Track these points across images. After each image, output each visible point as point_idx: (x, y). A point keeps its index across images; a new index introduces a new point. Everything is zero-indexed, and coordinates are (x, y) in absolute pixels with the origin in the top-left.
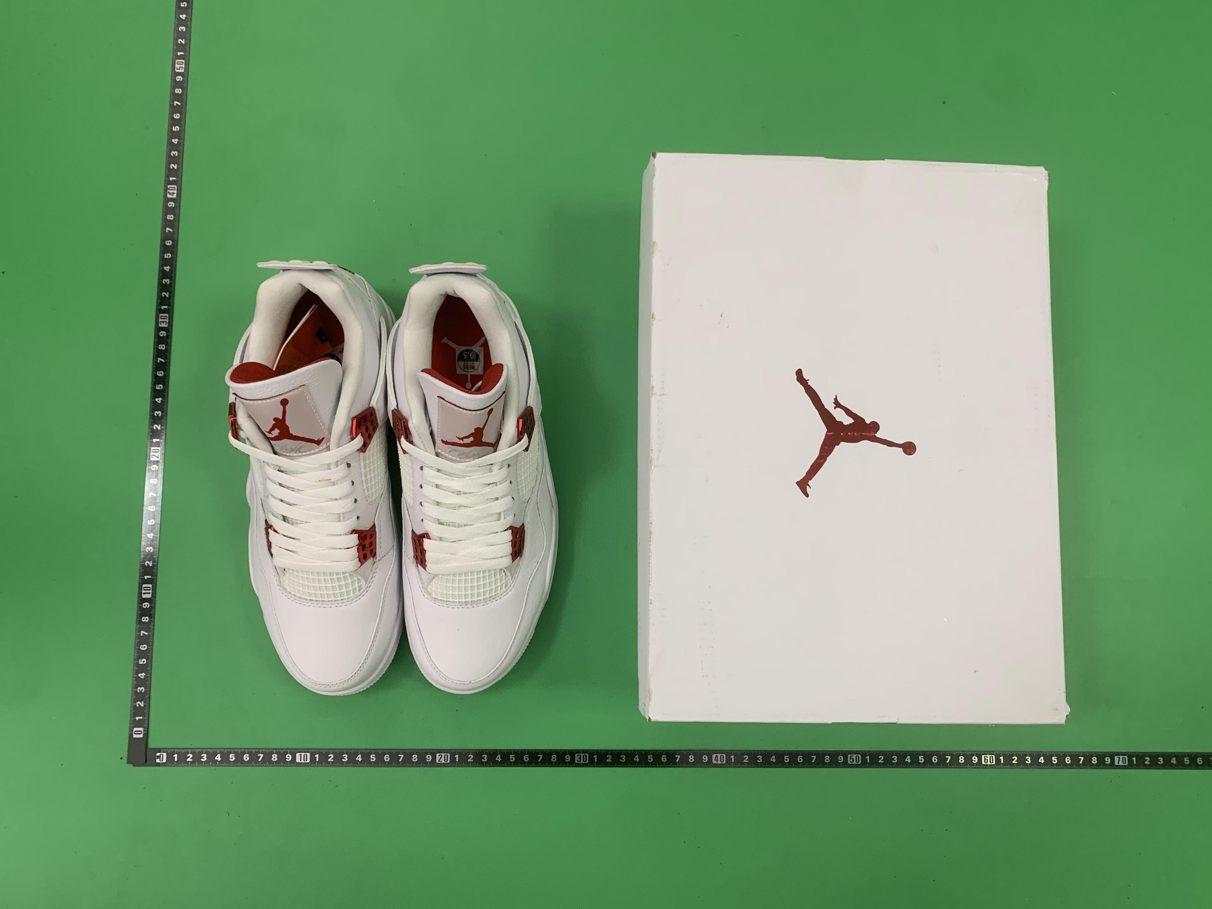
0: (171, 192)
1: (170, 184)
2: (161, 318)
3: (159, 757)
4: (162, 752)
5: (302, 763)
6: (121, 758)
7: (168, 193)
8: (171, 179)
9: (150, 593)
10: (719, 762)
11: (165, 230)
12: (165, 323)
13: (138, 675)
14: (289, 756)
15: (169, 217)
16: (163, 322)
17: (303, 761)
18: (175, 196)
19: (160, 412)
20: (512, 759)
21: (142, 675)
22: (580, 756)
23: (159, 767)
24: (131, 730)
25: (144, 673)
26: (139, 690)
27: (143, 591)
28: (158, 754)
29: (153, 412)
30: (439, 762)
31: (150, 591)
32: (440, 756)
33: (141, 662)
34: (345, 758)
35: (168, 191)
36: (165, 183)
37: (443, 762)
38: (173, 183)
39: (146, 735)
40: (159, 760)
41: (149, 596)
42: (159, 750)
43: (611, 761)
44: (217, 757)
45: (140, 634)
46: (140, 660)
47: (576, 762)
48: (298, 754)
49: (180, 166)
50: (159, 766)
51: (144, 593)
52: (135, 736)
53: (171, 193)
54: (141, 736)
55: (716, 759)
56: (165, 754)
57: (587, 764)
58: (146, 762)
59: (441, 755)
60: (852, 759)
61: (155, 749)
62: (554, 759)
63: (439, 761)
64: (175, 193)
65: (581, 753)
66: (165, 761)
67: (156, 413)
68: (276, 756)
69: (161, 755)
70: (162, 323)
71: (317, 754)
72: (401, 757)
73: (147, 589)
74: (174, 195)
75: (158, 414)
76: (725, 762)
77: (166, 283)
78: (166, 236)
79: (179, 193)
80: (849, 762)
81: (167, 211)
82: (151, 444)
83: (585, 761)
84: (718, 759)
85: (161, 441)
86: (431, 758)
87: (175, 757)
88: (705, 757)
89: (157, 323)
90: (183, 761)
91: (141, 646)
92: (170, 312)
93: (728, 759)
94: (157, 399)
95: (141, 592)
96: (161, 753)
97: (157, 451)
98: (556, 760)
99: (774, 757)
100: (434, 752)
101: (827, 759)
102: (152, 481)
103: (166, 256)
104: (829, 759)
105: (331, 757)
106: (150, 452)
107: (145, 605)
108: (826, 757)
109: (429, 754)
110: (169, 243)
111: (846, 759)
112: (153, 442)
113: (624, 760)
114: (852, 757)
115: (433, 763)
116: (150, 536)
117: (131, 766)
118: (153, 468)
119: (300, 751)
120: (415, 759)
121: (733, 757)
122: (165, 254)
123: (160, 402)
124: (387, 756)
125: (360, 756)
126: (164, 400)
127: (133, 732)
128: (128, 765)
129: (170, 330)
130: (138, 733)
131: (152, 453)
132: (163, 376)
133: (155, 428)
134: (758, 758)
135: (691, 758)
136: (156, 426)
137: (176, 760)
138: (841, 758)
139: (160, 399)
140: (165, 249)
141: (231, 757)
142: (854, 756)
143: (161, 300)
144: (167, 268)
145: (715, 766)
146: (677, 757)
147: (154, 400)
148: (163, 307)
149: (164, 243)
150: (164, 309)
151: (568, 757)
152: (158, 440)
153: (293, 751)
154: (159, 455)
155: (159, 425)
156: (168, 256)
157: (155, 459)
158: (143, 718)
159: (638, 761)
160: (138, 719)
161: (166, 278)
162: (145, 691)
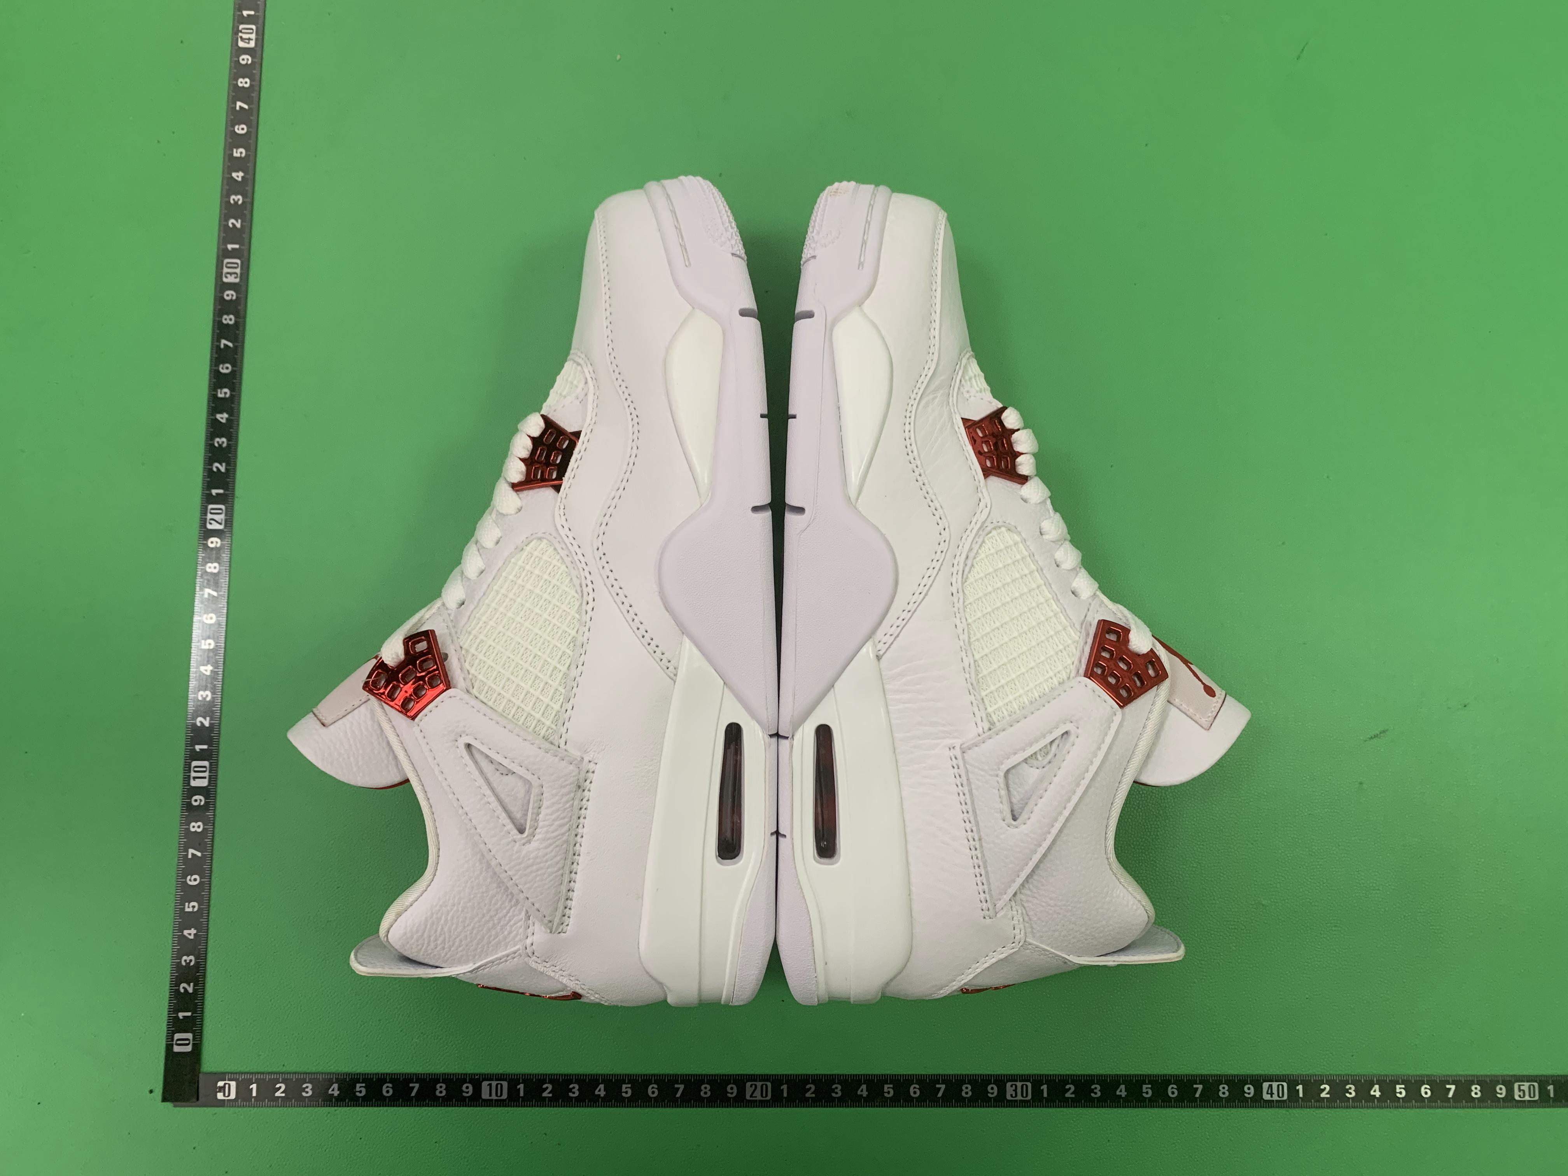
0: (245, 36)
1: (242, 23)
2: (227, 267)
3: (222, 1089)
5: (492, 1100)
6: (151, 1092)
7: (239, 39)
8: (245, 13)
9: (204, 778)
11: (233, 106)
12: (236, 275)
13: (183, 933)
14: (467, 1088)
15: (241, 83)
16: (231, 274)
17: (494, 1097)
18: (252, 44)
19: (224, 440)
20: (889, 1093)
21: (190, 933)
22: (1016, 1086)
23: (222, 1109)
24: (170, 1037)
25: (195, 929)
26: (185, 961)
27: (193, 774)
28: (220, 1084)
29: (212, 439)
30: (751, 1099)
31: (206, 774)
32: (754, 1086)
33: (189, 907)
34: (573, 1091)
35: (240, 34)
36: (234, 20)
37: (759, 1098)
38: (249, 20)
39: (197, 1047)
40: (222, 1094)
41: (204, 783)
42: (222, 1076)
43: (1073, 1096)
44: (331, 1088)
45: (187, 855)
46: (187, 904)
47: (1009, 1097)
48: (485, 1084)
50: (224, 1106)
51: (195, 778)
52: (177, 1049)
53: (246, 39)
54: (189, 1049)
55: (1270, 1092)
56: (233, 1084)
57: (1029, 1101)
58: (198, 1099)
59: (756, 1086)
60: (1522, 1092)
61: (215, 1074)
62: (967, 1093)
63: (751, 1096)
67: (218, 441)
68: (444, 1086)
69: (227, 1086)
70: (228, 275)
71: (522, 1083)
72: (679, 1088)
73: (200, 769)
74: (251, 41)
75: (220, 443)
76: (1285, 1097)
77: (236, 203)
78: (235, 117)
79: (260, 40)
80: (1517, 1098)
81: (238, 70)
82: (209, 499)
83: (1025, 1095)
84: (1274, 1092)
85: (227, 492)
86: (735, 1091)
87: (252, 1088)
88: (1249, 1089)
89: (219, 275)
90: (267, 1097)
91: (189, 877)
92: (244, 255)
93: (1293, 1091)
94: (218, 416)
95: (189, 776)
96: (227, 1082)
97: (220, 511)
98: (970, 1094)
99: (1377, 1087)
100: (741, 1081)
101: (1476, 1091)
102: (210, 568)
103: (237, 152)
104: (1480, 1091)
105: (547, 1088)
106: (206, 514)
107: (196, 801)
108: (1473, 1088)
109: (733, 1084)
110: (241, 129)
111: (1510, 1091)
112: (211, 494)
113: (1099, 1094)
114: (1522, 1088)
115: (740, 1101)
116: (206, 670)
117: (169, 1105)
118: (212, 542)
119: (489, 1077)
120: (706, 1093)
121: (1300, 1087)
122: (235, 150)
123: (224, 421)
124: (653, 1088)
125: (602, 1086)
126: (232, 418)
127: (173, 1041)
128: (163, 1103)
129: (243, 288)
130: (183, 1042)
131: (209, 516)
132: (231, 372)
133: (215, 469)
134: (1348, 1090)
135: (1224, 1091)
136: (217, 464)
137: (254, 1094)
138: (1501, 1089)
139: (225, 415)
140: (234, 141)
141: (358, 1089)
142: (1525, 1086)
143: (227, 234)
144: (238, 176)
145: (1270, 1104)
146: (1197, 1089)
147: (213, 417)
148: (230, 247)
149: (232, 129)
150: (233, 249)
151: (992, 1088)
152: (221, 491)
153: (476, 1077)
154: (222, 520)
155: (224, 464)
156: (239, 153)
157: (215, 526)
158: (192, 1014)
159: (1123, 1096)
160: (183, 1016)
161: (236, 194)
162: (196, 962)
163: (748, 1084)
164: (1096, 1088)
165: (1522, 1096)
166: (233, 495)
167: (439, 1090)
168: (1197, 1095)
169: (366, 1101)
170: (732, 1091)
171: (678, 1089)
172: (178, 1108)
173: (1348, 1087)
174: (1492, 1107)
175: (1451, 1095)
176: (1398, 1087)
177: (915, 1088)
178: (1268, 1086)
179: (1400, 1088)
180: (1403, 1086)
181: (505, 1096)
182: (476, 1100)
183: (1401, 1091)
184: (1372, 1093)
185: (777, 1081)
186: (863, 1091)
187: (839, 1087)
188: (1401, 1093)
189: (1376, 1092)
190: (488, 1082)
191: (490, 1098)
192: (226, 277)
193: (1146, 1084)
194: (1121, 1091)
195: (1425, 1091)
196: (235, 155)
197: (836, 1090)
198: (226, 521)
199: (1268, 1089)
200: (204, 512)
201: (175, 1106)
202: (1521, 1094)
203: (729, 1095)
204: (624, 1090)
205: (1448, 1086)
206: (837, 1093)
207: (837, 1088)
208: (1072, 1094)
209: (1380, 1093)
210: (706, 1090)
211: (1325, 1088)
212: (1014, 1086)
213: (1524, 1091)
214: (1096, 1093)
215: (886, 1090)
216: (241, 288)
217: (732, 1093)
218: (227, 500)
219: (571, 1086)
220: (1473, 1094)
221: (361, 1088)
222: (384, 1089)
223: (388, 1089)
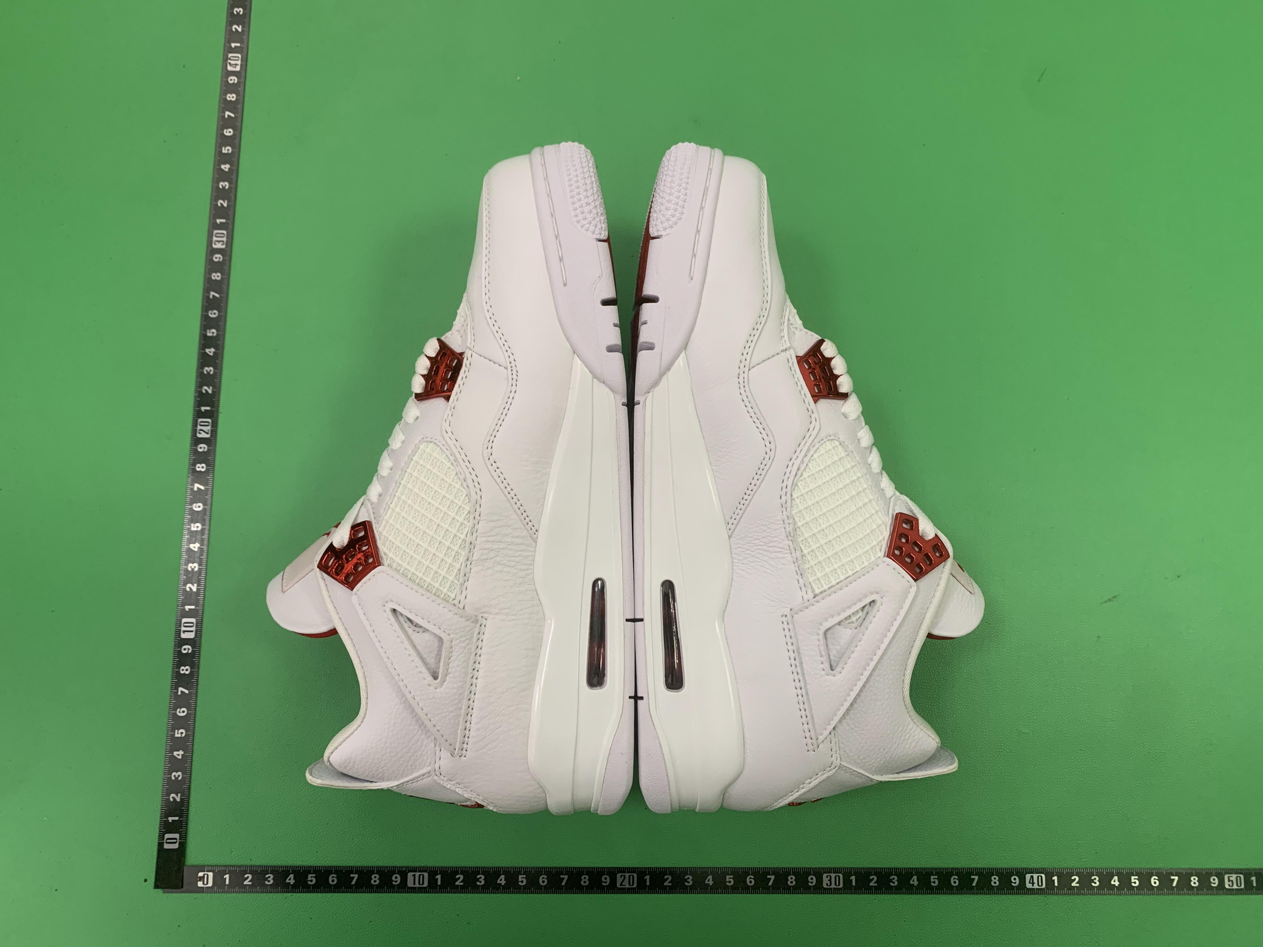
0: (232, 62)
1: (231, 53)
2: (216, 237)
3: (202, 879)
4: (207, 871)
5: (416, 888)
6: (146, 881)
7: (228, 65)
8: (233, 45)
9: (192, 631)
10: (1036, 886)
11: (223, 114)
12: (222, 243)
13: (173, 753)
14: (396, 878)
15: (229, 97)
16: (219, 242)
17: (417, 885)
18: (238, 69)
19: (211, 368)
20: (730, 882)
21: (179, 754)
22: (831, 877)
23: (201, 894)
24: (161, 837)
25: (183, 751)
26: (175, 776)
27: (183, 629)
28: (201, 874)
29: (202, 368)
30: (620, 887)
31: (193, 629)
32: (623, 877)
33: (178, 733)
34: (480, 880)
35: (229, 61)
36: (224, 50)
37: (627, 886)
38: (236, 50)
39: (183, 845)
40: (201, 882)
41: (191, 635)
42: (202, 868)
43: (876, 884)
44: (289, 878)
45: (177, 692)
46: (176, 731)
47: (825, 886)
48: (410, 875)
49: (246, 29)
50: (203, 892)
51: (184, 632)
52: (166, 846)
53: (233, 65)
54: (176, 846)
55: (1031, 882)
56: (211, 874)
57: (841, 889)
58: (182, 887)
59: (625, 876)
60: (1231, 882)
61: (197, 865)
62: (792, 882)
63: (621, 885)
64: (238, 65)
65: (831, 873)
66: (210, 884)
67: (206, 370)
68: (378, 876)
69: (206, 876)
70: (217, 243)
71: (439, 874)
73: (188, 625)
74: (237, 66)
75: (208, 371)
76: (1044, 886)
77: (224, 188)
78: (224, 123)
79: (244, 65)
80: (1227, 886)
81: (228, 88)
82: (199, 414)
83: (837, 884)
84: (1034, 882)
85: (213, 409)
86: (608, 880)
87: (226, 878)
88: (1015, 879)
89: (210, 242)
90: (237, 885)
91: (178, 710)
92: (229, 227)
93: (1050, 882)
94: (207, 351)
95: (180, 630)
96: (205, 873)
97: (207, 424)
98: (794, 883)
99: (1116, 878)
100: (613, 872)
101: (1194, 881)
102: (199, 467)
103: (225, 150)
104: (1198, 881)
105: (459, 878)
106: (196, 426)
107: (185, 649)
108: (1192, 878)
109: (606, 875)
110: (229, 132)
111: (1222, 881)
112: (201, 410)
113: (896, 883)
114: (1231, 879)
115: (613, 888)
116: (194, 547)
117: (160, 891)
118: (201, 448)
119: (413, 869)
120: (585, 882)
121: (1055, 878)
122: (223, 148)
123: (211, 354)
124: (543, 878)
125: (503, 877)
126: (218, 352)
127: (163, 840)
128: (156, 890)
130: (172, 841)
131: (199, 427)
132: (217, 317)
133: (204, 391)
134: (1093, 880)
135: (995, 880)
136: (205, 388)
137: (227, 882)
138: (1214, 880)
139: (213, 350)
140: (223, 140)
141: (309, 879)
142: (1234, 877)
143: (217, 212)
144: (226, 167)
145: (1032, 891)
146: (974, 879)
147: (203, 351)
148: (218, 221)
149: (222, 132)
150: (221, 223)
151: (812, 879)
152: (208, 408)
153: (403, 869)
154: (208, 430)
155: (211, 387)
156: (227, 150)
157: (203, 435)
158: (179, 818)
159: (916, 885)
160: (172, 820)
161: (224, 181)
162: (183, 777)
163: (619, 875)
164: (894, 879)
165: (1231, 885)
166: (218, 411)
167: (374, 879)
168: (974, 884)
169: (316, 888)
170: (606, 880)
171: (563, 879)
172: (167, 894)
173: (1093, 878)
174: (1207, 894)
175: (1174, 884)
176: (1133, 878)
177: (750, 878)
179: (1135, 879)
180: (1137, 877)
181: (426, 885)
182: (403, 888)
183: (1135, 881)
184: (1112, 883)
185: (641, 872)
186: (709, 880)
187: (691, 877)
188: (1135, 883)
189: (1115, 882)
190: (413, 873)
191: (414, 886)
192: (215, 244)
193: (934, 875)
194: (913, 881)
195: (1154, 881)
196: (224, 151)
197: (688, 880)
198: (212, 431)
199: (1030, 879)
200: (195, 424)
201: (164, 892)
202: (1230, 883)
203: (604, 884)
204: (520, 879)
205: (1172, 877)
206: (689, 882)
207: (688, 878)
208: (875, 883)
209: (1118, 883)
210: (585, 880)
211: (1075, 879)
212: (829, 877)
213: (1232, 881)
214: (894, 883)
215: (727, 880)
216: (227, 253)
217: (606, 882)
218: (213, 415)
219: (478, 877)
220: (1192, 884)
221: (312, 878)
222: (330, 879)
223: (333, 879)
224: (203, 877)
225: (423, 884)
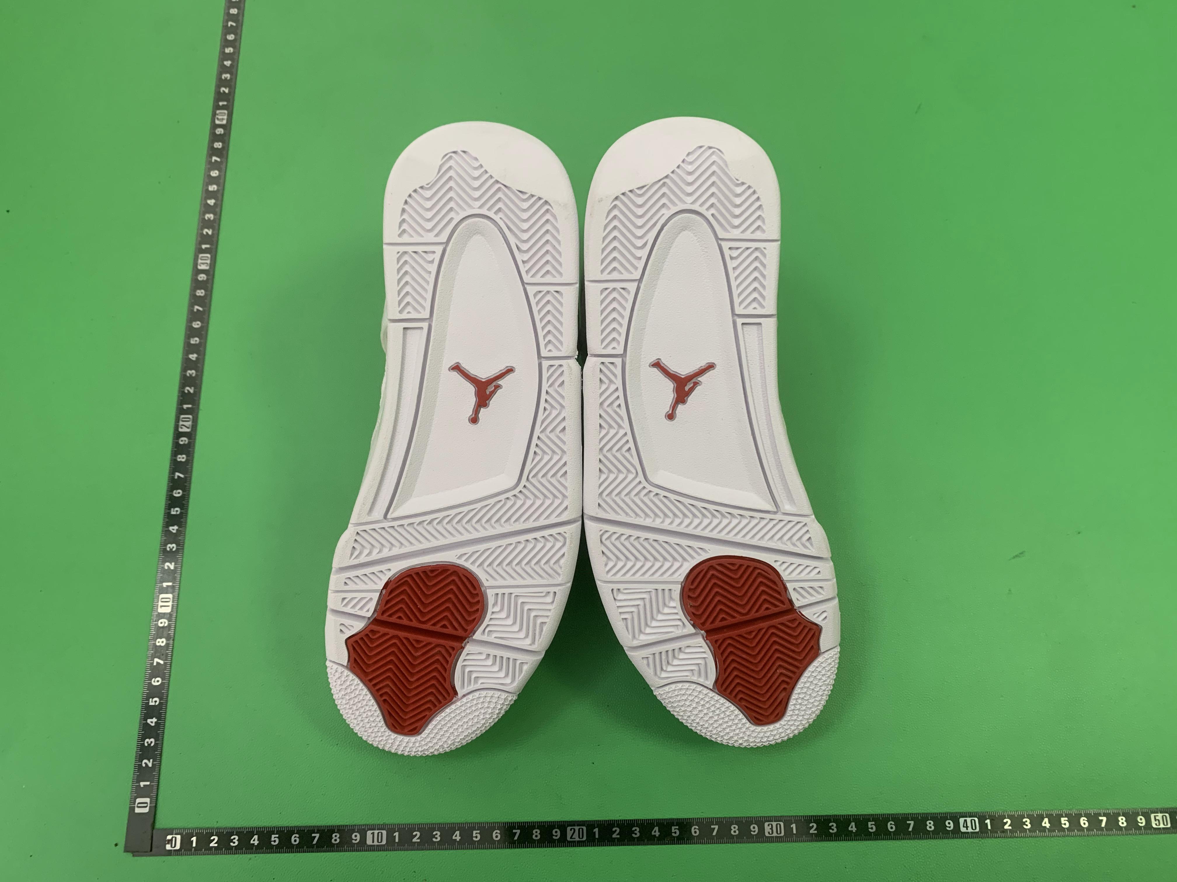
0: (220, 117)
1: (219, 109)
2: (201, 260)
4: (175, 834)
6: (116, 845)
7: (216, 119)
8: (221, 103)
9: (169, 606)
10: (970, 830)
11: (210, 159)
12: (206, 265)
13: (147, 721)
14: (356, 836)
15: (216, 145)
16: (203, 264)
18: (224, 122)
19: (194, 371)
20: (675, 832)
21: (152, 722)
23: (170, 857)
24: (133, 801)
25: (156, 718)
26: (147, 742)
27: (160, 604)
28: (169, 837)
29: (186, 371)
31: (170, 604)
32: (573, 830)
33: (152, 702)
34: (436, 835)
35: (217, 116)
36: (213, 108)
37: (577, 839)
38: (223, 107)
39: (154, 809)
41: (168, 610)
42: (171, 831)
43: (816, 832)
44: (253, 839)
45: (153, 663)
46: (151, 700)
48: (369, 833)
49: (233, 90)
50: (171, 855)
51: (161, 606)
52: (137, 810)
53: (220, 119)
54: (146, 810)
56: (179, 837)
57: (782, 837)
58: (151, 850)
61: (166, 829)
62: (735, 832)
63: (571, 838)
64: (224, 119)
65: (772, 822)
66: (178, 847)
67: (189, 372)
68: (338, 835)
69: (174, 839)
71: (397, 832)
73: (165, 601)
75: (191, 374)
77: (209, 219)
78: (211, 166)
79: (230, 120)
81: (214, 138)
82: (181, 411)
85: (194, 407)
86: (559, 834)
87: (193, 840)
88: (949, 823)
89: (196, 264)
90: (203, 847)
91: (153, 680)
92: (213, 252)
93: (983, 825)
94: (190, 356)
95: (158, 605)
97: (188, 420)
98: (737, 832)
99: (1046, 820)
100: (563, 826)
101: (1122, 821)
102: (180, 458)
103: (211, 188)
104: (1125, 821)
105: (416, 835)
106: (178, 422)
107: (161, 623)
108: (1120, 818)
109: (557, 829)
110: (215, 173)
111: (1148, 821)
112: (183, 408)
113: (835, 830)
115: (563, 842)
116: (173, 530)
117: (129, 855)
118: (182, 441)
119: (372, 828)
120: (536, 836)
121: (988, 822)
122: (210, 186)
123: (194, 359)
124: (496, 833)
125: (458, 833)
126: (199, 357)
127: (135, 804)
128: (125, 854)
129: (211, 273)
130: (143, 805)
131: (181, 423)
132: (200, 327)
133: (186, 391)
134: (1024, 822)
135: (930, 825)
136: (188, 388)
137: (194, 845)
138: (1141, 819)
139: (195, 355)
140: (209, 180)
141: (273, 839)
143: (202, 239)
144: (211, 202)
145: (966, 835)
146: (910, 824)
147: (187, 357)
148: (204, 246)
149: (208, 173)
150: (206, 248)
151: (754, 828)
152: (190, 406)
153: (363, 828)
154: (189, 425)
155: (193, 388)
156: (213, 188)
157: (185, 430)
158: (150, 783)
159: (854, 831)
160: (144, 785)
161: (209, 213)
162: (155, 743)
163: (569, 828)
164: (833, 826)
166: (198, 408)
167: (334, 838)
168: (910, 829)
169: (279, 849)
170: (557, 834)
171: (516, 833)
172: (136, 858)
173: (1024, 820)
174: (1136, 834)
175: (1103, 825)
176: (1062, 819)
177: (695, 829)
178: (963, 821)
179: (1064, 820)
180: (1066, 819)
182: (362, 846)
183: (1065, 822)
184: (1043, 825)
185: (590, 825)
186: (656, 832)
187: (638, 829)
188: (1065, 824)
189: (1046, 824)
190: (372, 831)
192: (200, 266)
193: (871, 821)
194: (852, 827)
195: (1084, 822)
197: (635, 832)
198: (193, 426)
199: (964, 824)
200: (177, 420)
201: (133, 856)
203: (554, 837)
204: (474, 835)
205: (1100, 818)
206: (636, 834)
207: (636, 830)
208: (815, 830)
209: (1049, 825)
210: (536, 834)
211: (1007, 822)
214: (833, 830)
215: (673, 831)
216: (210, 273)
217: (556, 836)
218: (194, 412)
219: (434, 833)
220: (1120, 824)
221: (275, 839)
222: (293, 839)
223: (295, 838)
224: (172, 840)
225: (381, 842)
